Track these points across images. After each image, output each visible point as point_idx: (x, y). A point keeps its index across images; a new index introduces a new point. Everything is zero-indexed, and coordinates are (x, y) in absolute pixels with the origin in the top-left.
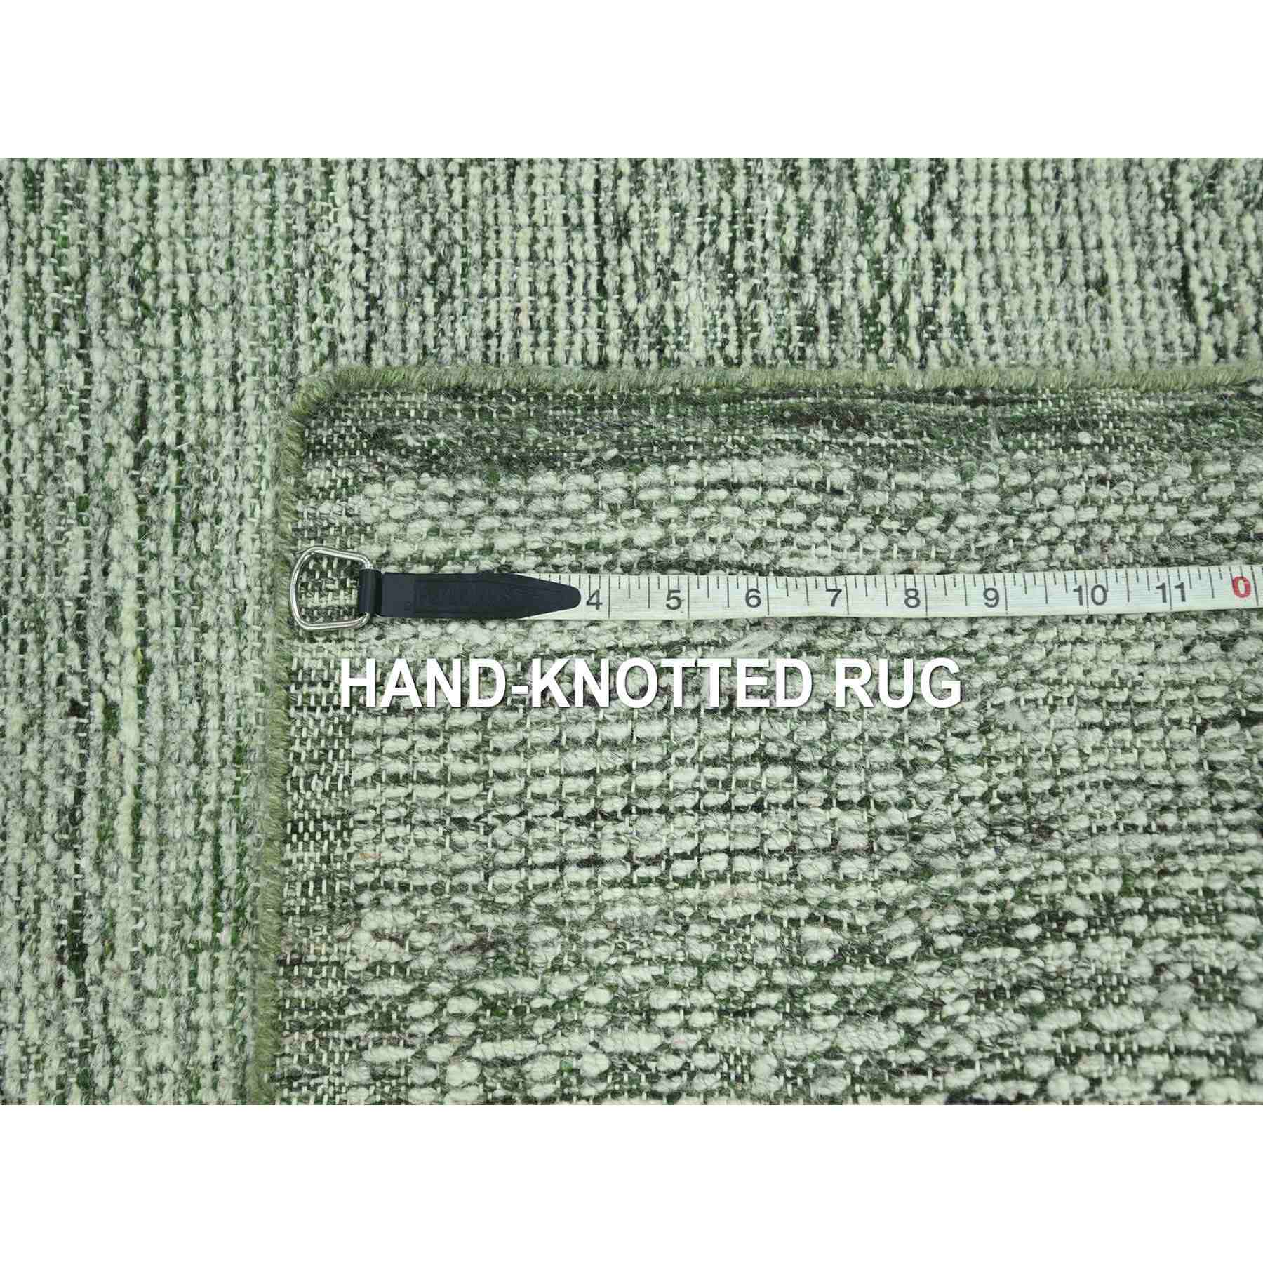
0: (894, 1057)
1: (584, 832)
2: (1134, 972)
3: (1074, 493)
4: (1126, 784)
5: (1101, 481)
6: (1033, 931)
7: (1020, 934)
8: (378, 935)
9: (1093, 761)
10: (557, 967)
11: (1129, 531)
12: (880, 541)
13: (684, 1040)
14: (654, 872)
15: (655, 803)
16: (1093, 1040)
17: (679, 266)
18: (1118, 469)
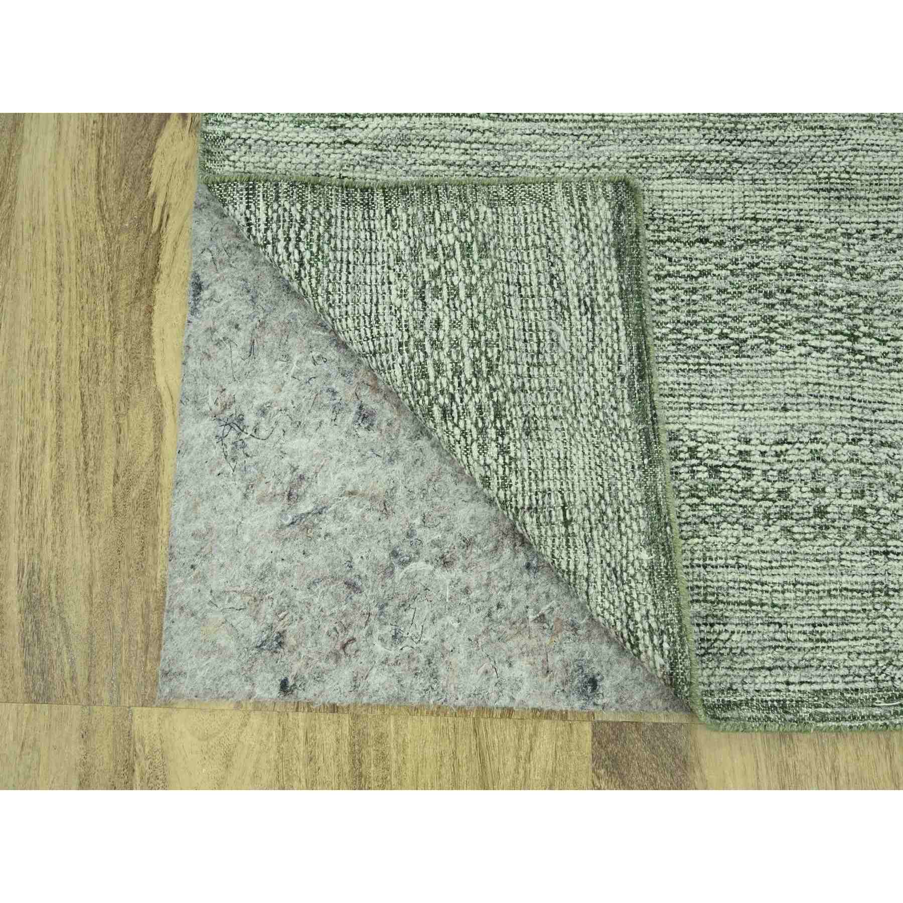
0: (462, 377)
1: (516, 281)
2: (488, 458)
3: (628, 456)
4: (542, 463)
5: (633, 467)
6: (498, 425)
7: (498, 421)
8: (485, 213)
9: (549, 453)
10: (481, 267)
11: (618, 476)
12: (606, 384)
13: (464, 307)
14: (507, 302)
15: (524, 305)
16: (469, 442)
17: (788, 248)
18: (637, 472)
